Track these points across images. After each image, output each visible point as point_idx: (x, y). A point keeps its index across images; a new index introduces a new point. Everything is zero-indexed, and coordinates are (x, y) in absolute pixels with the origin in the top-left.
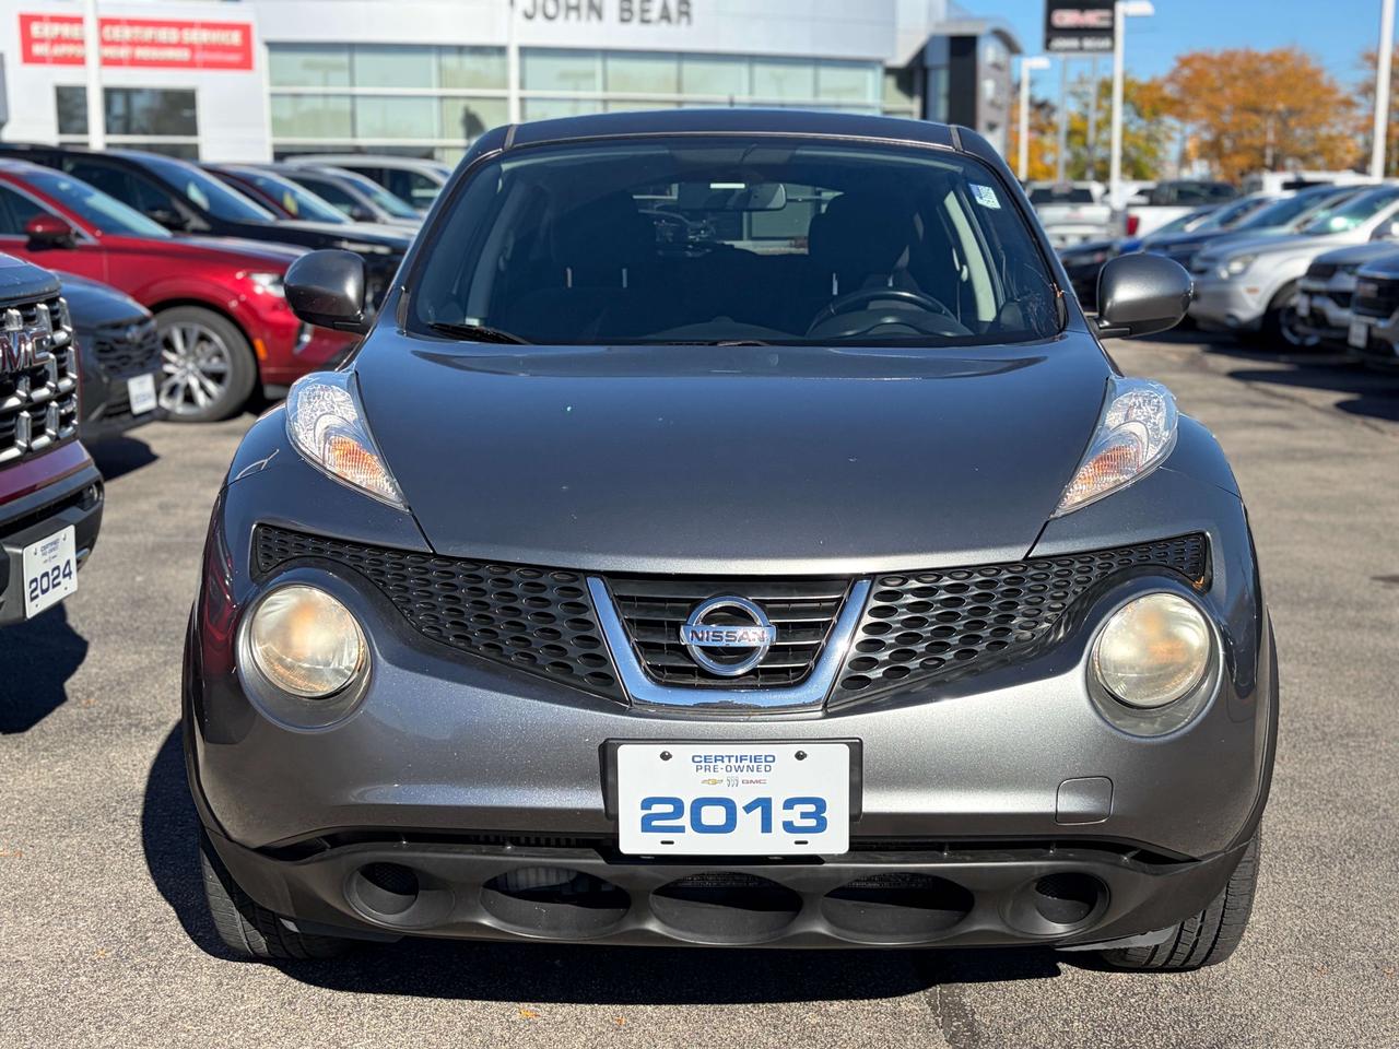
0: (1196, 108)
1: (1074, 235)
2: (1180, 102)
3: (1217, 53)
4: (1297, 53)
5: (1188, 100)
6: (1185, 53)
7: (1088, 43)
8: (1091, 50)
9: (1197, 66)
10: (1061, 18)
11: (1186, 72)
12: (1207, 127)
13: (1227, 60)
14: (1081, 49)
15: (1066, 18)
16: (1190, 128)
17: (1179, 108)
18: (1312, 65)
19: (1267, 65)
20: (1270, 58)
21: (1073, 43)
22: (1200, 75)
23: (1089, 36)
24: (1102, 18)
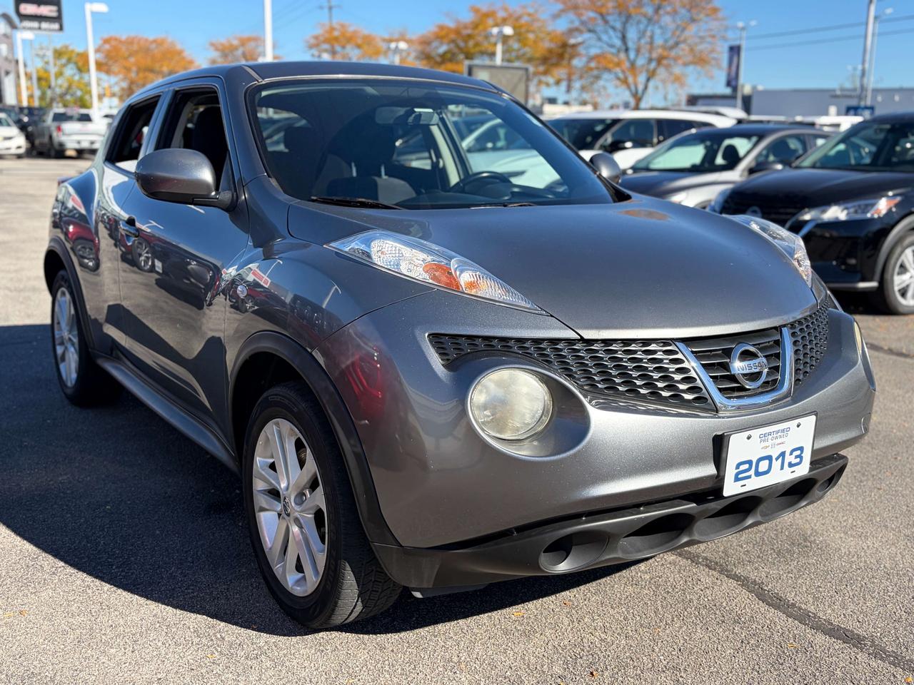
0: (115, 68)
1: (86, 140)
2: (106, 64)
3: (124, 38)
4: (170, 40)
5: (110, 63)
6: (106, 36)
7: (45, 25)
8: (45, 30)
9: (113, 43)
10: (25, 9)
11: (107, 47)
12: (124, 79)
13: (130, 42)
14: (40, 28)
15: (28, 9)
16: (113, 79)
17: (105, 68)
18: (179, 47)
19: (153, 46)
20: (155, 41)
21: (35, 24)
22: (116, 49)
23: (46, 21)
24: (51, 11)
